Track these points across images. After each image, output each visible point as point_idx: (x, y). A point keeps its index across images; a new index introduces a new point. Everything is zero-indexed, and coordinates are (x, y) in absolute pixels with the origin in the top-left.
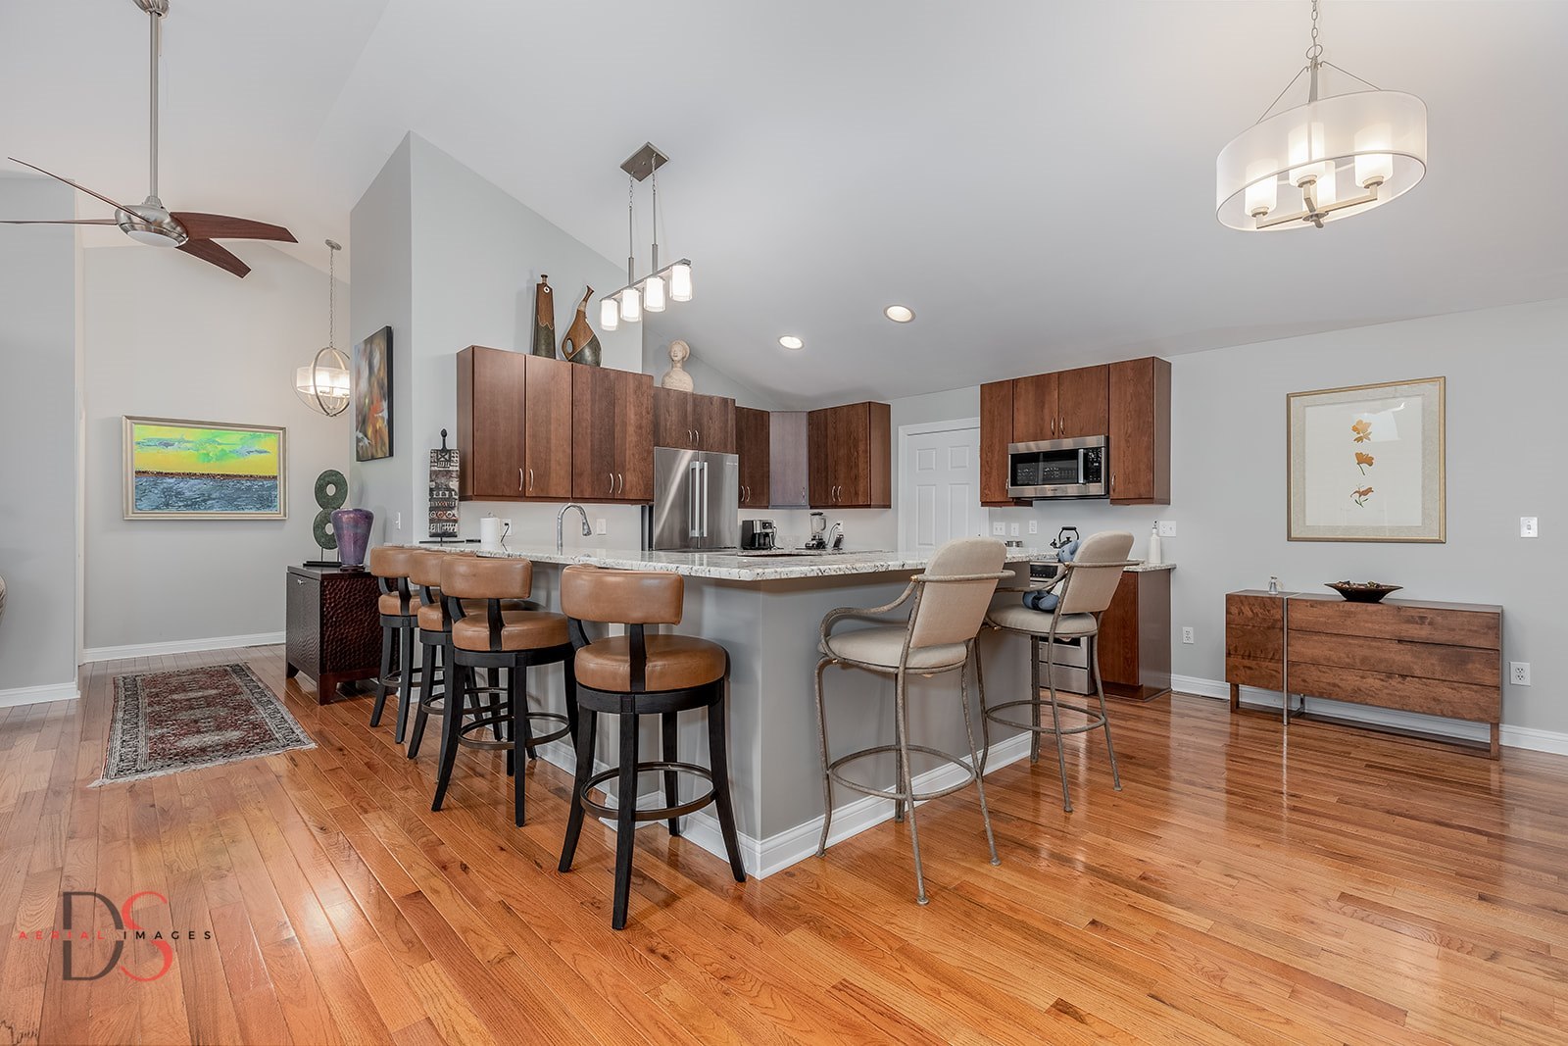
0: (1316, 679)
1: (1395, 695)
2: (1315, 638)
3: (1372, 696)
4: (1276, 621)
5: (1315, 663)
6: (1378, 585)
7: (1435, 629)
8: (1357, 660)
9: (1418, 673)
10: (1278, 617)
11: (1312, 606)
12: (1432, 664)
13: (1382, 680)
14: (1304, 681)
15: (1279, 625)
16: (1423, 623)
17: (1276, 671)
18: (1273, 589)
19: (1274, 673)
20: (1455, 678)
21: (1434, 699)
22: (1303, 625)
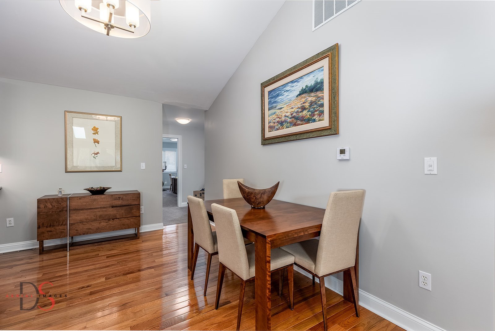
0: (82, 228)
1: (111, 227)
2: (81, 212)
3: (103, 229)
4: (64, 207)
5: (81, 222)
6: (104, 188)
7: (123, 201)
8: (98, 217)
9: (118, 217)
10: (65, 205)
11: (80, 199)
12: (122, 213)
13: (107, 222)
14: (77, 230)
15: (65, 209)
16: (119, 199)
17: (64, 229)
18: (60, 194)
19: (63, 230)
20: (129, 216)
21: (123, 225)
22: (76, 207)
